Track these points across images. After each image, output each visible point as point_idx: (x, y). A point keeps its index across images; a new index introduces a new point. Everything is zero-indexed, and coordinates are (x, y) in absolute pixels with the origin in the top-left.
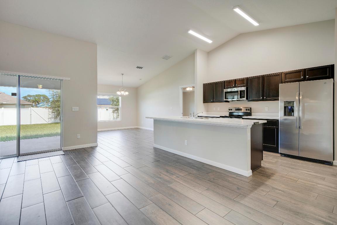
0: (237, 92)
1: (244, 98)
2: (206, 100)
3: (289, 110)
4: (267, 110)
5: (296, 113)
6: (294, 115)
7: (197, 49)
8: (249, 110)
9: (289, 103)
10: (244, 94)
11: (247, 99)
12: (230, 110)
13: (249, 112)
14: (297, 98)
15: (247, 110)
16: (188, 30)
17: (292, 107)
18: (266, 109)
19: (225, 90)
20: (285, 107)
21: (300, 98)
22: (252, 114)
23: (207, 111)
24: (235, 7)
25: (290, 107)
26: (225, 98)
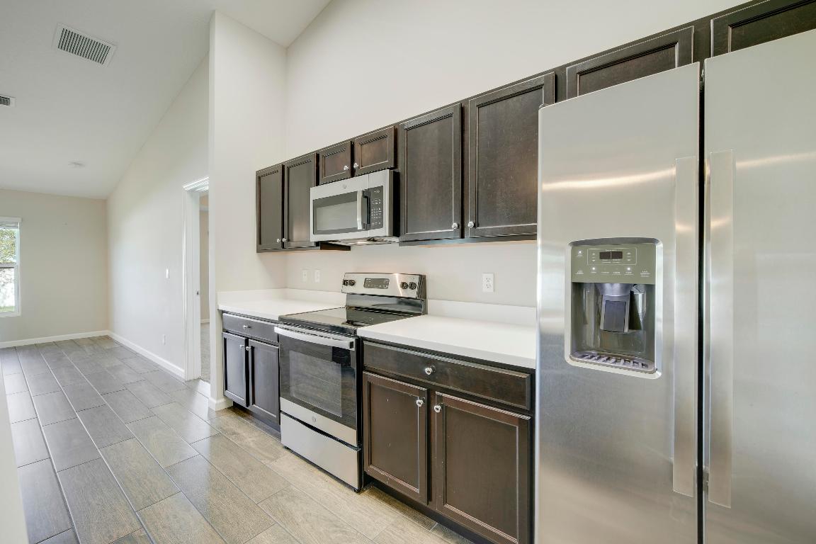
1: (381, 226)
4: (491, 290)
8: (412, 286)
9: (611, 252)
11: (396, 231)
12: (345, 283)
13: (413, 294)
15: (405, 285)
18: (485, 284)
19: (313, 194)
20: (578, 287)
22: (431, 304)
25: (613, 291)
26: (315, 231)
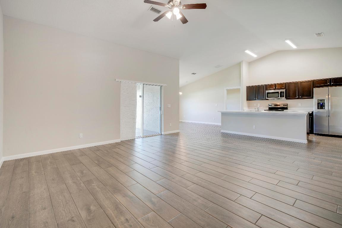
0: (278, 92)
1: (284, 97)
2: (249, 98)
3: (321, 106)
5: (326, 107)
6: (324, 109)
7: (243, 61)
8: (286, 105)
9: (321, 100)
10: (284, 94)
11: (286, 98)
12: (269, 106)
13: (286, 107)
14: (327, 97)
15: (284, 105)
16: (245, 50)
17: (323, 103)
18: (300, 105)
19: (267, 91)
20: (318, 104)
21: (329, 97)
22: (288, 108)
23: (249, 106)
24: (286, 39)
25: (321, 104)
26: (267, 97)
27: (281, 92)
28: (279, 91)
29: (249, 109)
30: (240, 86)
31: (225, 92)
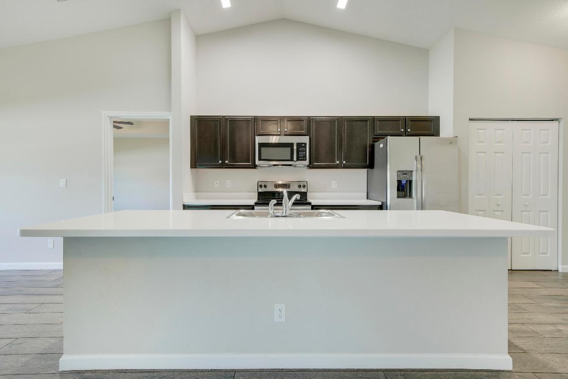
0: (290, 145)
1: (305, 160)
4: (336, 187)
5: (417, 192)
6: (411, 197)
8: (304, 187)
10: (306, 151)
12: (261, 187)
18: (334, 185)
19: (259, 140)
26: (260, 159)
27: (299, 145)
28: (295, 140)
29: (197, 198)
30: (170, 110)
31: (109, 132)
